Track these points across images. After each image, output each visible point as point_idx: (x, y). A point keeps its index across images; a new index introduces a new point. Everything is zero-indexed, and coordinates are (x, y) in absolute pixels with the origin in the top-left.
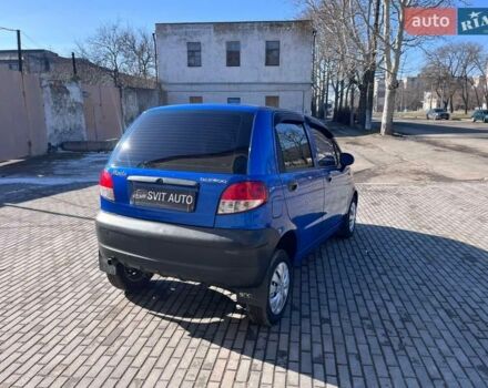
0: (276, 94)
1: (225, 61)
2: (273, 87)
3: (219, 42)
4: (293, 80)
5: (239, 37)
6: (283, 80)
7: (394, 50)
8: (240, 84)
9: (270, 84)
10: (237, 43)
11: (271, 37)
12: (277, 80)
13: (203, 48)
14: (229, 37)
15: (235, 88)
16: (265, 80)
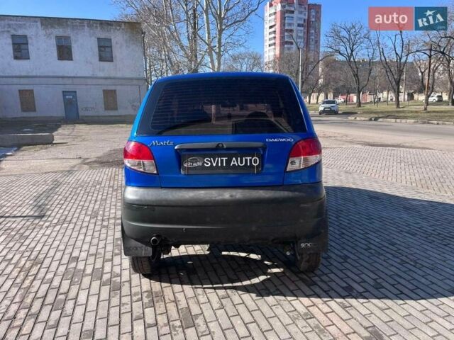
0: (113, 88)
1: (55, 54)
2: (109, 82)
3: (48, 36)
4: (128, 75)
5: (69, 32)
6: (119, 75)
7: (216, 53)
8: (74, 77)
9: (106, 78)
10: (67, 38)
11: (103, 35)
12: (113, 75)
13: (30, 41)
14: (59, 31)
15: (70, 81)
16: (101, 74)
